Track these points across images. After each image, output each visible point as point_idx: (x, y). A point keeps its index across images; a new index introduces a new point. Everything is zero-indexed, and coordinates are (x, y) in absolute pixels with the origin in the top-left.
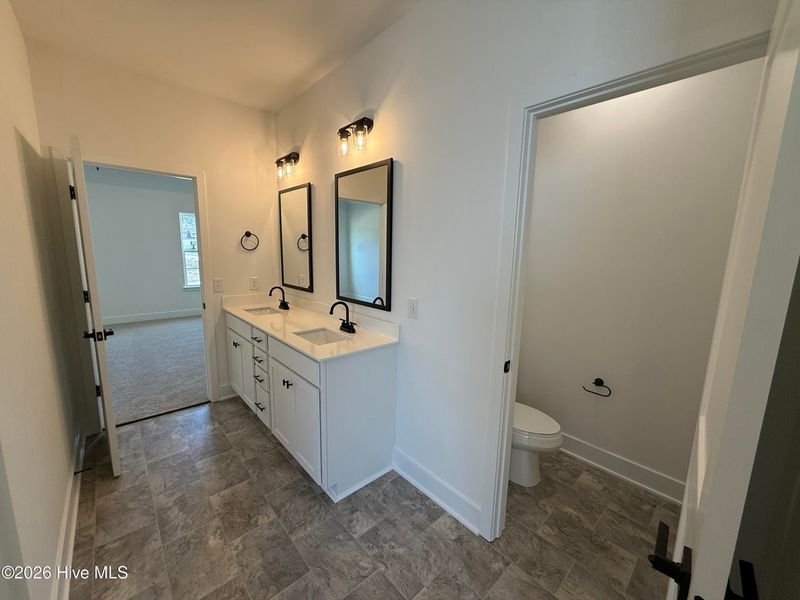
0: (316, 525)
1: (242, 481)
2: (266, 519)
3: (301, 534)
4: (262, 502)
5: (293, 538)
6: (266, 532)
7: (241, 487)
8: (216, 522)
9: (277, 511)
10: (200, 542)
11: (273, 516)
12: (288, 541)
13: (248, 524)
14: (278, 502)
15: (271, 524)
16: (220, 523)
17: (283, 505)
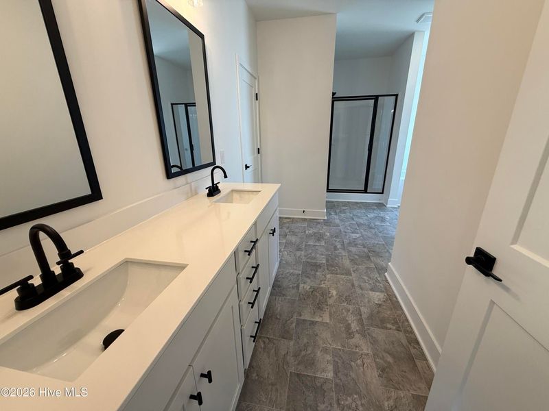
0: (287, 271)
1: (304, 320)
2: (306, 287)
3: (296, 272)
4: (301, 296)
5: (300, 272)
6: (309, 281)
7: (306, 316)
8: (330, 302)
9: (298, 287)
10: (340, 296)
11: (301, 285)
12: (303, 273)
13: (314, 290)
14: (294, 291)
15: (304, 283)
16: (328, 299)
17: (293, 288)
